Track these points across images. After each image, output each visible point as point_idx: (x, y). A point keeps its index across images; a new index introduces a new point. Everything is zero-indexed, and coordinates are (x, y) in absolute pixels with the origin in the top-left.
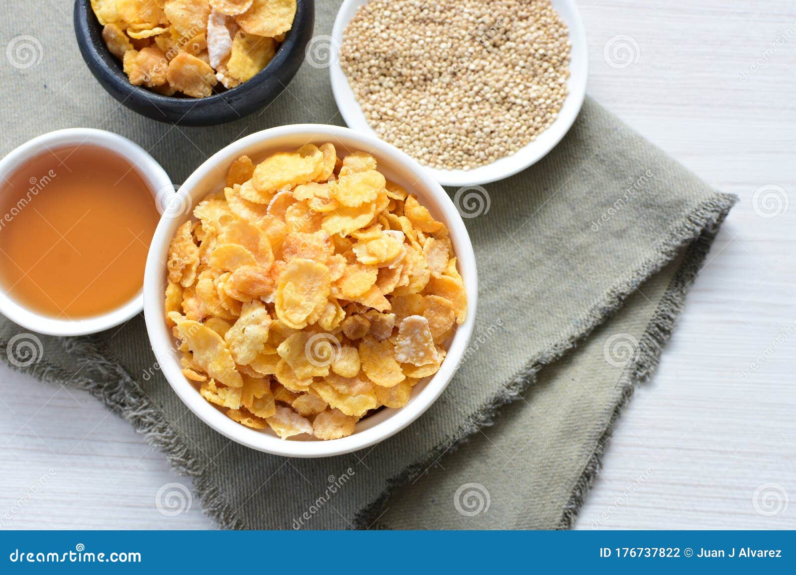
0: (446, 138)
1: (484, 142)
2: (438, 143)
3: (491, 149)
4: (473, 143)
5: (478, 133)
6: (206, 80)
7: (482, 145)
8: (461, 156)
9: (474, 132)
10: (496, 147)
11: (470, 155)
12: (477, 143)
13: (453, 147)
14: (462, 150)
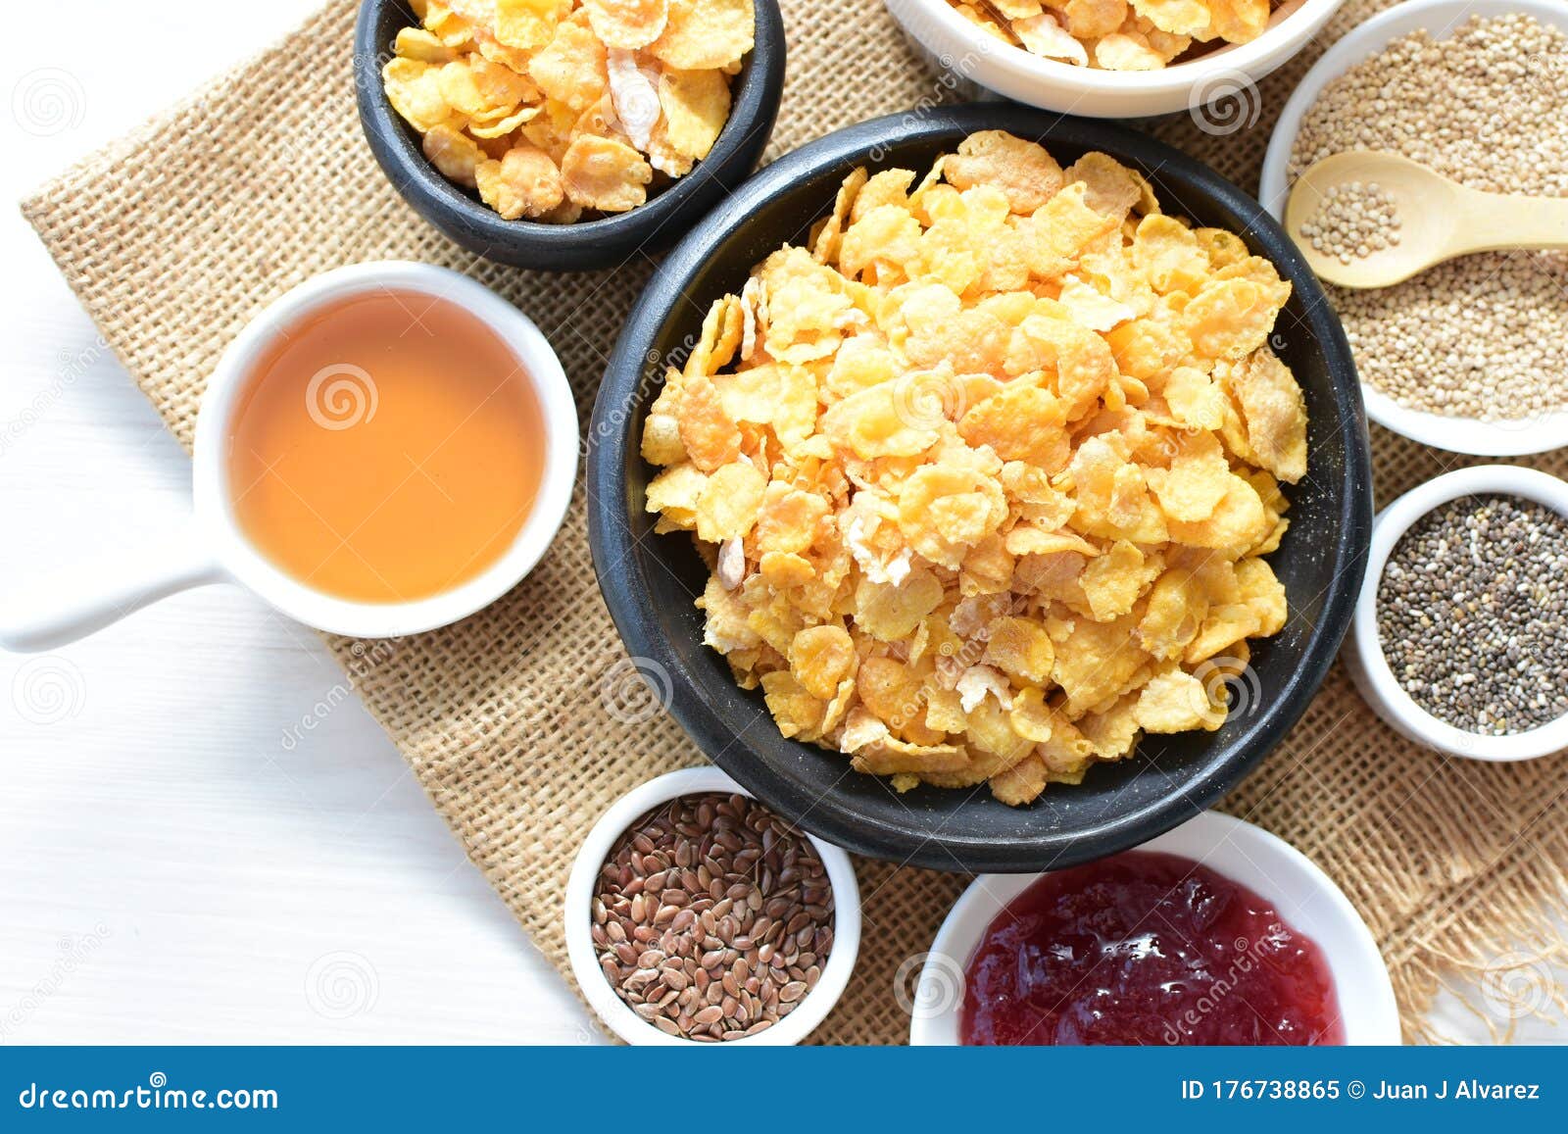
0: (1398, 337)
1: (1453, 378)
2: (1381, 337)
3: (1458, 395)
4: (1435, 369)
5: (1453, 358)
6: (632, 175)
7: (1448, 382)
8: (1406, 379)
9: (1447, 353)
10: (1466, 395)
11: (1420, 385)
12: (1441, 373)
13: (1401, 358)
14: (1412, 370)
